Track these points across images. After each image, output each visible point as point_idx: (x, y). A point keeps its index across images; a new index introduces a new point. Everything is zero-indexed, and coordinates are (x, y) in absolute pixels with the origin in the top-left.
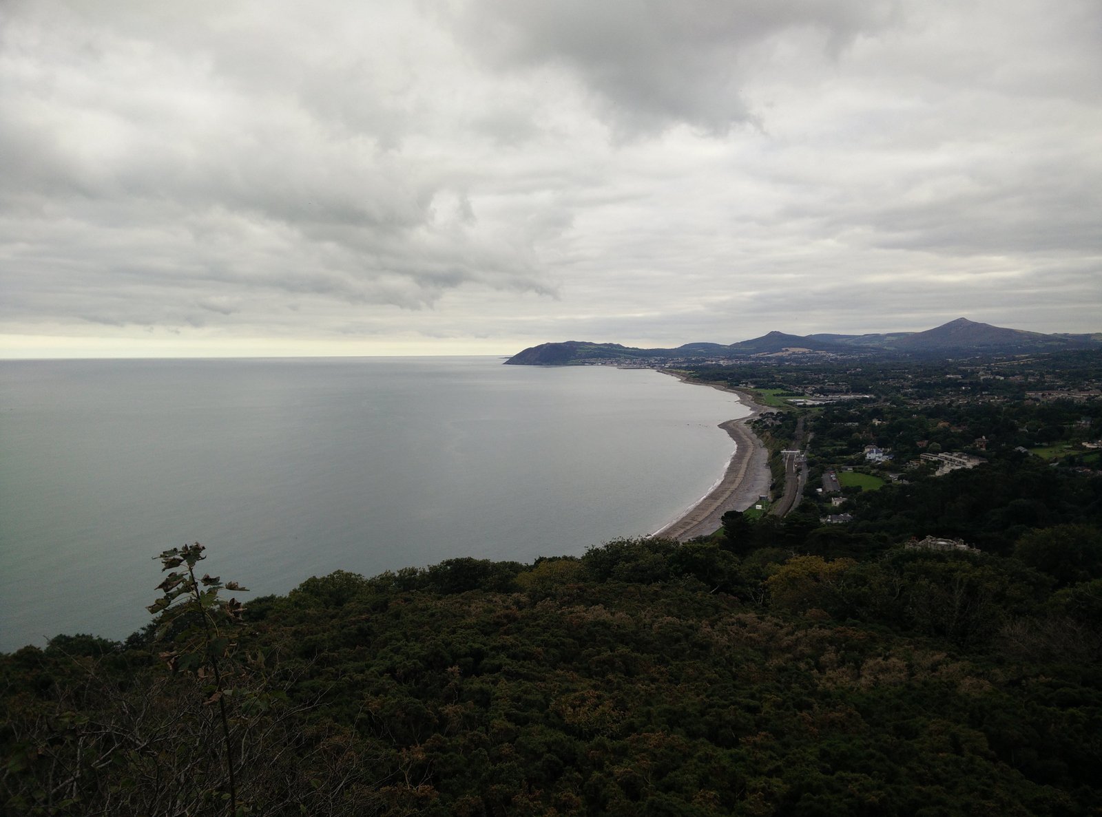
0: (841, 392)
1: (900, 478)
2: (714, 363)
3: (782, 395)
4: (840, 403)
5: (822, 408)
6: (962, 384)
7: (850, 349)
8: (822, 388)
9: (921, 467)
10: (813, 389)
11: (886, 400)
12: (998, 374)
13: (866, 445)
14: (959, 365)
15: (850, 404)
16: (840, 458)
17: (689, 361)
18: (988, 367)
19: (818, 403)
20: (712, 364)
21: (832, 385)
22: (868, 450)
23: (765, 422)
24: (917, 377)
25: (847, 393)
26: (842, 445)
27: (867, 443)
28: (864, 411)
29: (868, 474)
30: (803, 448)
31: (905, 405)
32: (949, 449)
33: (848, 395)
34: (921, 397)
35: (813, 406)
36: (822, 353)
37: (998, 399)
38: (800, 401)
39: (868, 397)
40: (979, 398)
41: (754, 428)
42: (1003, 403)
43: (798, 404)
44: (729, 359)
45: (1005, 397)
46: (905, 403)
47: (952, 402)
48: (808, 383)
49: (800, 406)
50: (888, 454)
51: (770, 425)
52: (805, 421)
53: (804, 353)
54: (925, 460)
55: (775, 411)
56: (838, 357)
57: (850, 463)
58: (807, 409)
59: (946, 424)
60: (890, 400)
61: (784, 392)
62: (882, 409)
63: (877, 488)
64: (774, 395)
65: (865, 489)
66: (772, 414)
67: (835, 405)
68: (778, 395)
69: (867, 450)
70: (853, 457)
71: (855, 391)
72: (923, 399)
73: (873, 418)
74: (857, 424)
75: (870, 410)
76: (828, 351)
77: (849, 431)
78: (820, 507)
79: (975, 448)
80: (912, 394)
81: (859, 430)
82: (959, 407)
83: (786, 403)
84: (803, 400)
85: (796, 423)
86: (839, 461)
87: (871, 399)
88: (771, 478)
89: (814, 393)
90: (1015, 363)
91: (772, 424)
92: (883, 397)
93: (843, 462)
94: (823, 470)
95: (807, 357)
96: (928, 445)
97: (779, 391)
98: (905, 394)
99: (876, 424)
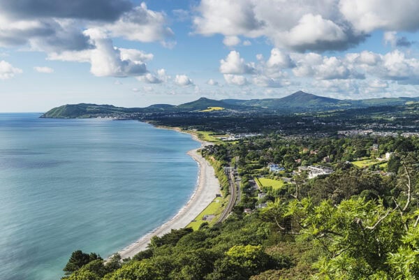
0: (245, 132)
3: (214, 134)
5: (238, 142)
6: (306, 127)
7: (245, 108)
8: (234, 130)
9: (301, 174)
10: (230, 130)
12: (322, 121)
14: (302, 117)
15: (252, 139)
16: (256, 171)
17: (155, 115)
18: (316, 118)
19: (234, 139)
20: (169, 117)
21: (239, 128)
23: (208, 151)
26: (256, 163)
27: (269, 161)
29: (273, 179)
30: (235, 166)
32: (312, 163)
36: (230, 110)
37: (325, 135)
41: (203, 154)
42: (328, 137)
44: (178, 114)
45: (328, 134)
47: (303, 137)
49: (225, 141)
50: (281, 167)
51: (212, 152)
53: (220, 110)
54: (301, 170)
55: (212, 144)
56: (238, 112)
57: (262, 173)
58: (230, 142)
59: (307, 150)
62: (270, 142)
64: (209, 135)
67: (244, 140)
69: (269, 165)
70: (262, 169)
73: (268, 147)
74: (260, 151)
75: (264, 143)
76: (233, 109)
77: (258, 155)
78: (253, 199)
83: (217, 139)
84: (226, 137)
85: (226, 151)
89: (231, 133)
90: (329, 115)
93: (259, 173)
94: (249, 178)
95: (222, 112)
96: (301, 161)
97: (211, 132)
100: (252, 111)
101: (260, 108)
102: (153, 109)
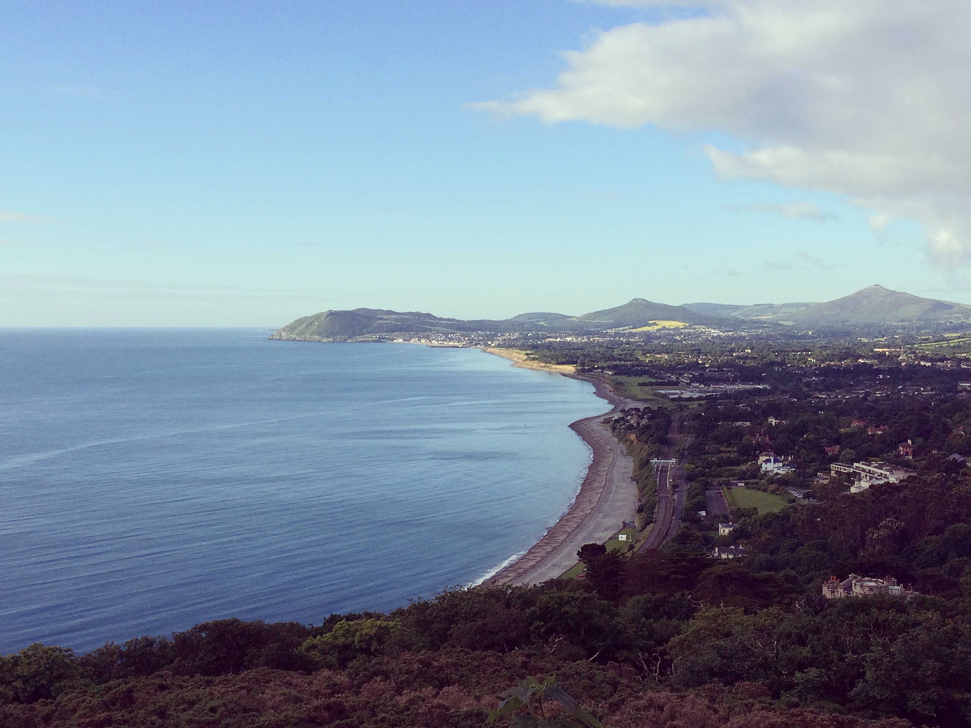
0: (727, 381)
1: (807, 496)
2: (558, 340)
3: (651, 384)
4: (726, 395)
5: (703, 402)
6: (879, 371)
7: (737, 324)
8: (701, 375)
9: (833, 481)
10: (691, 376)
11: (784, 392)
12: (924, 358)
13: (761, 452)
14: (875, 346)
15: (738, 396)
16: (727, 470)
17: (526, 338)
18: (910, 349)
19: (696, 395)
20: (556, 342)
21: (715, 371)
22: (764, 458)
23: (628, 421)
24: (823, 361)
25: (734, 382)
26: (731, 452)
27: (762, 448)
28: (758, 407)
29: (765, 491)
30: (681, 456)
31: (809, 399)
32: (866, 457)
33: (735, 384)
34: (827, 389)
35: (690, 399)
36: (701, 328)
37: (923, 391)
38: (674, 392)
39: (761, 387)
40: (902, 390)
41: (614, 429)
42: (932, 397)
43: (671, 397)
44: (578, 335)
45: (932, 390)
46: (809, 396)
47: (867, 394)
48: (684, 369)
49: (673, 399)
50: (790, 464)
51: (635, 425)
52: (682, 420)
53: (677, 329)
54: (837, 472)
55: (641, 406)
56: (721, 334)
57: (742, 477)
58: (684, 403)
59: (861, 424)
60: (789, 392)
61: (653, 380)
62: (779, 404)
63: (776, 510)
64: (640, 385)
65: (762, 512)
66: (637, 410)
67: (720, 399)
68: (644, 384)
69: (762, 458)
70: (744, 468)
71: (744, 380)
72: (831, 391)
73: (769, 416)
74: (748, 424)
75: (765, 406)
76: (708, 325)
77: (738, 434)
78: (704, 537)
79: (898, 456)
80: (816, 383)
81: (751, 432)
82: (876, 400)
83: (656, 395)
84: (677, 391)
85: (670, 422)
86: (727, 473)
87: (765, 389)
88: (638, 497)
89: (692, 381)
90: (944, 343)
91: (638, 424)
92: (781, 387)
93: (733, 475)
94: (706, 486)
95: (681, 333)
96: (840, 451)
97: (645, 379)
98: (808, 384)
99: (773, 424)
100: (753, 332)
101: (775, 324)
102: (521, 325)
